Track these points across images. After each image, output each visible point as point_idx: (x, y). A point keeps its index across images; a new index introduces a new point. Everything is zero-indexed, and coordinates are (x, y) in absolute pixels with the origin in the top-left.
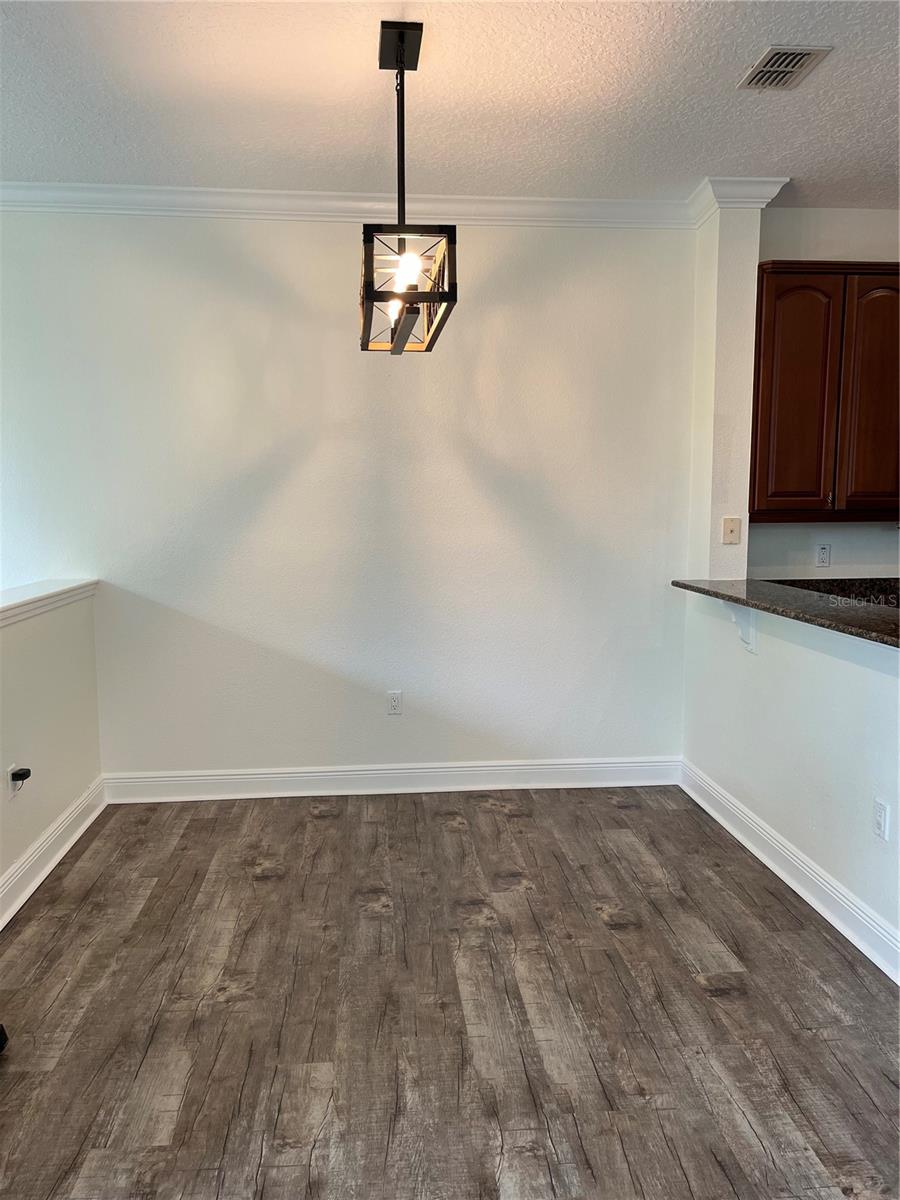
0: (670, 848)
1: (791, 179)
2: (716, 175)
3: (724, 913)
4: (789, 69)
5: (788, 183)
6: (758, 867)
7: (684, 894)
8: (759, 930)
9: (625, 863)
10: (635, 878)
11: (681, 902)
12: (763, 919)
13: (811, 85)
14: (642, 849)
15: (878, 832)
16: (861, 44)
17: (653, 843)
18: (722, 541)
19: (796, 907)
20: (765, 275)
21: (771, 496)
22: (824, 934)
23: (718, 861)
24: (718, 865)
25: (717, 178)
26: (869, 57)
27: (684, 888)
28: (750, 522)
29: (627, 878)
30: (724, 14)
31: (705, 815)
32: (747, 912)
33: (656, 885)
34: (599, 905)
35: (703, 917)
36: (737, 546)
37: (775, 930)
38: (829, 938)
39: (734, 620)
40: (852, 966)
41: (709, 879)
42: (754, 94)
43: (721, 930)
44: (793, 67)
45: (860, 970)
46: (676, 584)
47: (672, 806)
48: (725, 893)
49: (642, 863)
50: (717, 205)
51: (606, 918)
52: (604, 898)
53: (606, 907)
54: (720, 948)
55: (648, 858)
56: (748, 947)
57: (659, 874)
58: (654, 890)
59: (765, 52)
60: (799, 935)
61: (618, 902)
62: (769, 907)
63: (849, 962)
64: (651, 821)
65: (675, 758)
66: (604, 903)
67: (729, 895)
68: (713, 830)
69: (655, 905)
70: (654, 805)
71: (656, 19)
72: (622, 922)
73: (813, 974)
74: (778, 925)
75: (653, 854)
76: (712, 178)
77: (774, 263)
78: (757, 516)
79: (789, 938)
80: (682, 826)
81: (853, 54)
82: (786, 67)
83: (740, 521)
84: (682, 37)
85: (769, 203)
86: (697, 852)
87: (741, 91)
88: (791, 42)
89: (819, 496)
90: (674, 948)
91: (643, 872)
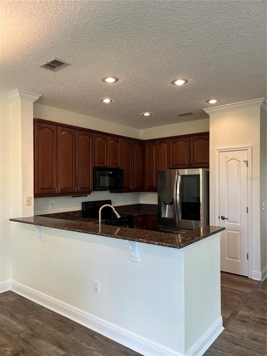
0: (18, 316)
1: (42, 96)
2: (20, 89)
3: (49, 334)
4: (57, 66)
5: (41, 97)
6: (51, 313)
7: (32, 332)
8: (63, 336)
9: (6, 328)
10: (13, 333)
11: (33, 335)
12: (61, 331)
13: (61, 72)
14: (9, 319)
15: (96, 291)
16: (78, 66)
17: (12, 316)
18: (26, 204)
19: (69, 323)
20: (35, 122)
21: (40, 189)
22: (81, 329)
23: (37, 315)
24: (38, 317)
25: (21, 90)
26: (78, 70)
27: (31, 330)
28: (34, 198)
29: (9, 333)
30: (46, 44)
31: (24, 299)
32: (56, 331)
33: (21, 332)
34: (4, 349)
35: (43, 338)
36: (30, 206)
37: (67, 334)
38: (82, 329)
39: (37, 231)
40: (93, 336)
41: (38, 323)
42: (44, 70)
43: (51, 341)
44: (58, 66)
45: (96, 337)
46: (10, 220)
47: (12, 299)
48: (45, 326)
49: (12, 325)
50: (20, 98)
51: (10, 353)
52: (4, 345)
53: (7, 349)
54: (54, 348)
55: (14, 323)
56: (62, 343)
57: (20, 327)
58: (21, 335)
59: (53, 59)
60: (74, 332)
61: (11, 345)
62: (61, 326)
63: (92, 336)
64: (7, 307)
65: (7, 281)
66: (6, 347)
67: (48, 327)
68: (30, 304)
69: (25, 341)
70: (5, 301)
71: (24, 38)
72: (16, 352)
73: (85, 344)
74: (67, 332)
75: (14, 320)
76: (19, 90)
77: (38, 119)
78: (36, 196)
79: (72, 335)
80: (19, 306)
81: (75, 68)
82: (56, 65)
83: (31, 197)
84: (30, 46)
85: (35, 101)
86: (29, 314)
87: (40, 67)
88: (60, 59)
89: (53, 189)
90: (39, 355)
91: (14, 329)
